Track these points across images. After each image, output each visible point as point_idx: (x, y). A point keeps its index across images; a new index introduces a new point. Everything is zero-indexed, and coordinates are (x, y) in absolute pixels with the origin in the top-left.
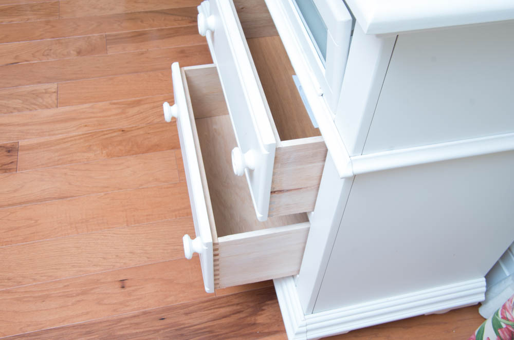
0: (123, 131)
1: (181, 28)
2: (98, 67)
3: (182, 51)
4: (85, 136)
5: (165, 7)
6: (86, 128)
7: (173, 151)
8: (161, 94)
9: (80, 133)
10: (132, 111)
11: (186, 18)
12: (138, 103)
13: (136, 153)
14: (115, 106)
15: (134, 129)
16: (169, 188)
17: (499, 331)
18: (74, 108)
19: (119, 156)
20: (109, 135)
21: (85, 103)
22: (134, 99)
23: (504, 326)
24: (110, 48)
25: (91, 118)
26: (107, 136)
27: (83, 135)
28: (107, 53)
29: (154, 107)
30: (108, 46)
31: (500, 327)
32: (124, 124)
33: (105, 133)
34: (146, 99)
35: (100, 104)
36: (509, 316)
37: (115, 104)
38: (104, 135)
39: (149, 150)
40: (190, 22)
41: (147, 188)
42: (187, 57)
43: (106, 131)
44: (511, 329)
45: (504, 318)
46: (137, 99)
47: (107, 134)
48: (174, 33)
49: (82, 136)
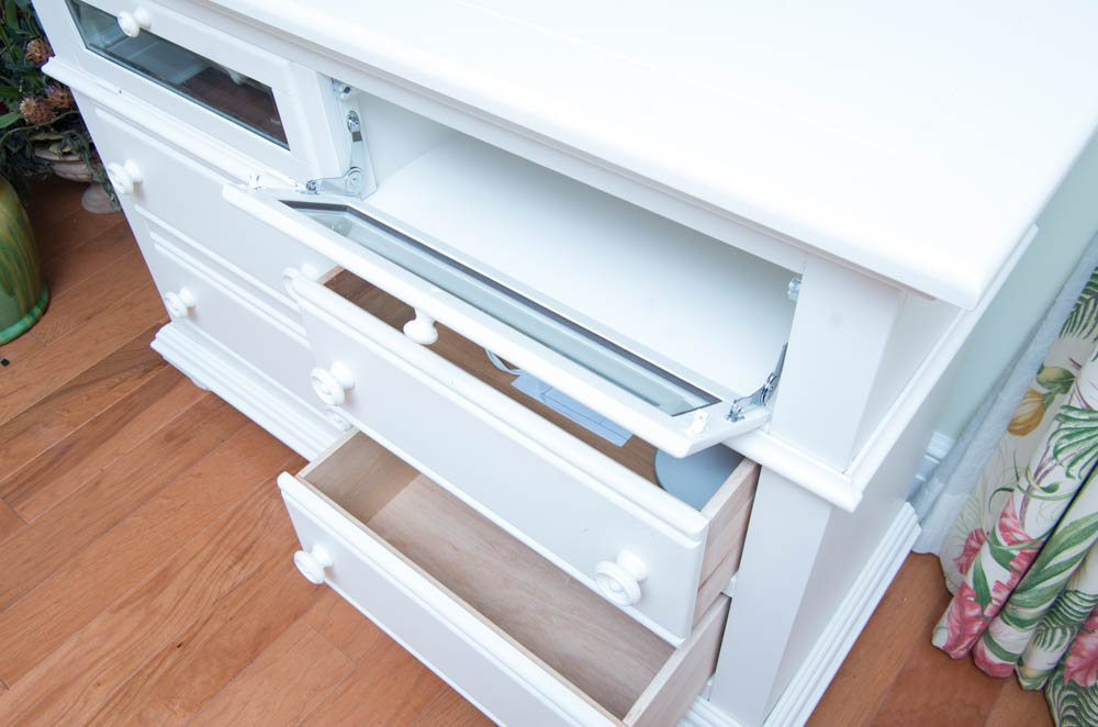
0: (179, 646)
1: (132, 395)
2: (29, 560)
3: (170, 437)
4: (111, 705)
5: (71, 375)
6: (101, 688)
7: (301, 621)
8: (196, 534)
9: (99, 706)
10: (167, 598)
11: (128, 374)
12: (164, 578)
13: (239, 670)
14: (125, 611)
15: (196, 628)
16: (349, 687)
17: (1012, 563)
18: (43, 668)
19: (212, 697)
20: (161, 671)
21: (61, 643)
22: (152, 575)
23: (1016, 553)
24: (23, 509)
25: (97, 661)
26: (156, 677)
27: (107, 704)
28: (25, 523)
29: (201, 567)
30: (16, 509)
31: (1012, 557)
32: (172, 632)
33: (149, 671)
34: (175, 559)
35: (94, 626)
36: (1019, 537)
37: (120, 608)
38: (150, 676)
39: (256, 649)
40: (140, 377)
41: (311, 716)
42: (186, 441)
43: (147, 666)
44: (1028, 551)
45: (1012, 543)
46: (156, 571)
47: (154, 672)
48: (128, 410)
49: (107, 710)
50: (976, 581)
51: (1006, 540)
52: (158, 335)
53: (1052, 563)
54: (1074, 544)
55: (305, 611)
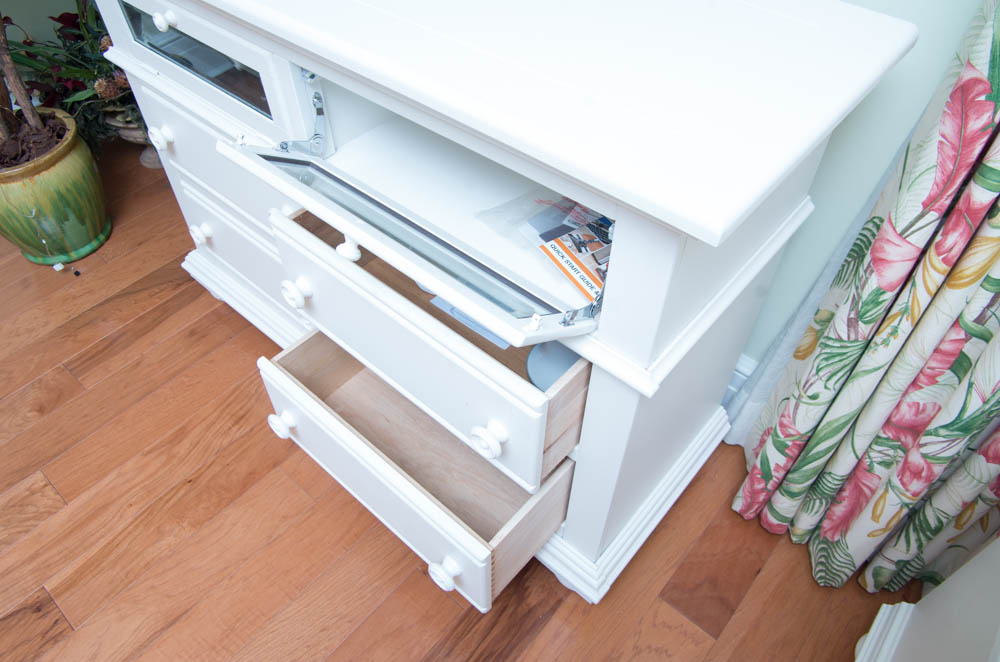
0: (190, 482)
1: (168, 301)
2: (86, 416)
3: (192, 333)
4: (139, 520)
5: (124, 285)
6: (132, 508)
7: (278, 469)
8: (206, 403)
9: (130, 520)
10: (182, 448)
11: (165, 285)
12: (182, 433)
13: (232, 500)
14: (153, 455)
15: (203, 470)
16: (309, 517)
17: (787, 451)
18: (93, 491)
19: (211, 518)
20: (175, 499)
21: (105, 475)
22: (172, 431)
23: (790, 444)
24: (84, 379)
25: (130, 489)
26: (172, 502)
27: (136, 519)
28: (84, 389)
29: (208, 428)
30: (80, 379)
31: (787, 447)
32: (184, 472)
33: (167, 498)
34: (190, 421)
35: (130, 464)
36: (792, 432)
37: (149, 452)
38: (167, 502)
39: (245, 486)
40: (174, 289)
41: (280, 536)
42: (204, 337)
43: (166, 495)
44: (798, 442)
45: (787, 436)
46: (177, 428)
47: (170, 499)
48: (164, 313)
49: (136, 522)
50: (761, 463)
51: (783, 433)
52: (187, 258)
53: (813, 452)
54: (828, 438)
55: (281, 462)
